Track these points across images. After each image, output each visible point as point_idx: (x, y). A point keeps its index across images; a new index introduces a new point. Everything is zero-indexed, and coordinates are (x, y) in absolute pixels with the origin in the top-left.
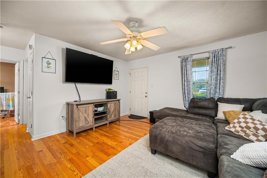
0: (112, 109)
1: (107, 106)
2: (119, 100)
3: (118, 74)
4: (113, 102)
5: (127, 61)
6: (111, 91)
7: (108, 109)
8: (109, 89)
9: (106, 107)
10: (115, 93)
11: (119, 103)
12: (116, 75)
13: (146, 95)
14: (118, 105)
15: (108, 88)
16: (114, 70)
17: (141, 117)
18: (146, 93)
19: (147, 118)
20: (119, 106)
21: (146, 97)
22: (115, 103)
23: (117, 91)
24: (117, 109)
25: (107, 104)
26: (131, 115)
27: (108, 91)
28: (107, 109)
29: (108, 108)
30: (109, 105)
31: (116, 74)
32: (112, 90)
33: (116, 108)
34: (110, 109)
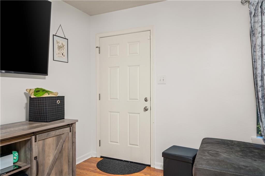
0: (50, 158)
1: (31, 149)
2: (72, 124)
3: (66, 47)
4: (53, 133)
5: (91, 15)
6: (46, 95)
7: (34, 162)
8: (37, 91)
9: (25, 152)
10: (58, 102)
11: (70, 134)
12: (60, 48)
13: (147, 104)
14: (71, 138)
15: (34, 87)
16: (52, 32)
17: (131, 162)
18: (146, 100)
19: (149, 166)
20: (74, 143)
21: (146, 109)
22: (59, 136)
23: (63, 97)
24: (65, 153)
25: (29, 143)
26: (101, 157)
27: (32, 96)
28: (31, 161)
29: (35, 154)
30: (36, 147)
31: (60, 44)
32: (47, 92)
33: (61, 152)
34: (40, 160)
